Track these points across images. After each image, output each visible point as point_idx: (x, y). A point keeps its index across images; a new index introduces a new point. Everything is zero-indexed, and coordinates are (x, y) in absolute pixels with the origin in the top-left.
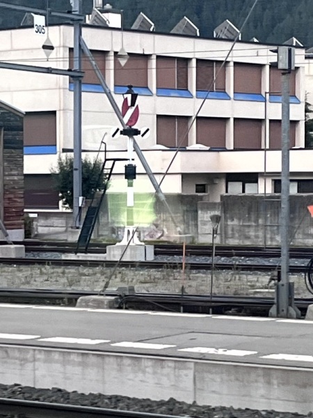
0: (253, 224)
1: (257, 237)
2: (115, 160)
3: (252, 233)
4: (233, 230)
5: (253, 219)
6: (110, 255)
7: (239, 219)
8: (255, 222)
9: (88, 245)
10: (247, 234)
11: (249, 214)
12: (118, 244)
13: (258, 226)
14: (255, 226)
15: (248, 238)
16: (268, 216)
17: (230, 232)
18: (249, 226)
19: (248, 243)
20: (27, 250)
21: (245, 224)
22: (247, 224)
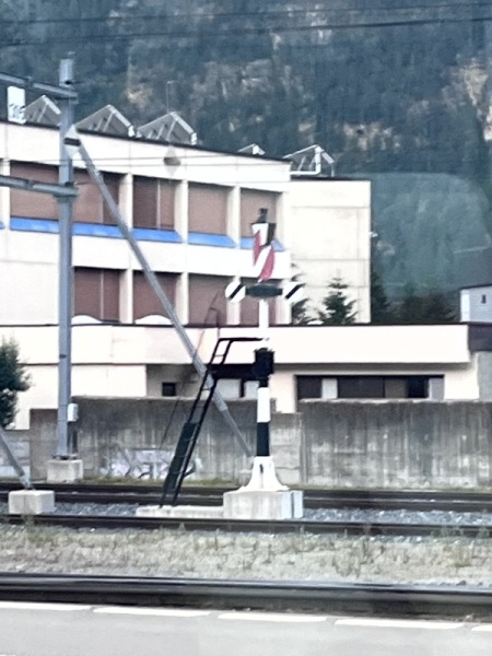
0: (357, 451)
1: (364, 473)
2: (232, 340)
3: (355, 467)
4: (320, 461)
5: (357, 441)
6: (230, 507)
7: (333, 443)
8: (360, 448)
9: (179, 490)
10: (346, 467)
11: (349, 434)
12: (242, 489)
13: (365, 454)
14: (361, 454)
15: (347, 474)
16: (386, 437)
17: (315, 466)
18: (349, 455)
19: (348, 484)
20: (58, 499)
21: (341, 451)
22: (346, 451)
